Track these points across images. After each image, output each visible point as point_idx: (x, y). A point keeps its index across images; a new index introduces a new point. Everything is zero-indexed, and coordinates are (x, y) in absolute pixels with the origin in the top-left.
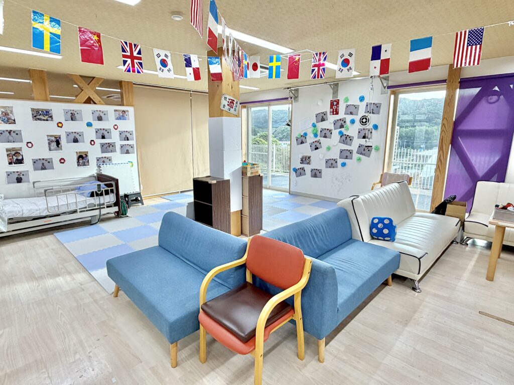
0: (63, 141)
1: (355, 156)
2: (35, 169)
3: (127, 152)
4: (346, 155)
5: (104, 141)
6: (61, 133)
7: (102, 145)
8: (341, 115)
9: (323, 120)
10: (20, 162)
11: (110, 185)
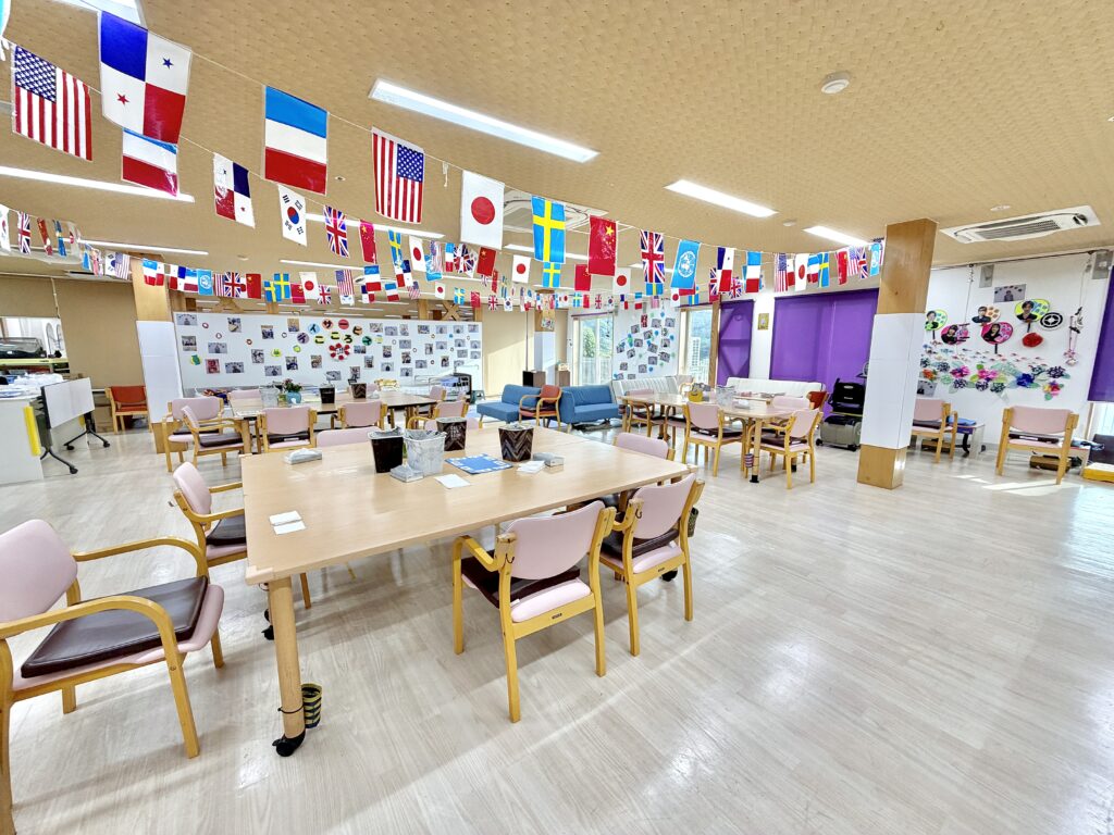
0: (434, 348)
1: (659, 361)
2: (417, 367)
3: (476, 358)
4: (653, 361)
5: (461, 348)
6: (433, 342)
7: (459, 351)
8: (649, 328)
9: (636, 332)
10: (408, 362)
11: (466, 379)
